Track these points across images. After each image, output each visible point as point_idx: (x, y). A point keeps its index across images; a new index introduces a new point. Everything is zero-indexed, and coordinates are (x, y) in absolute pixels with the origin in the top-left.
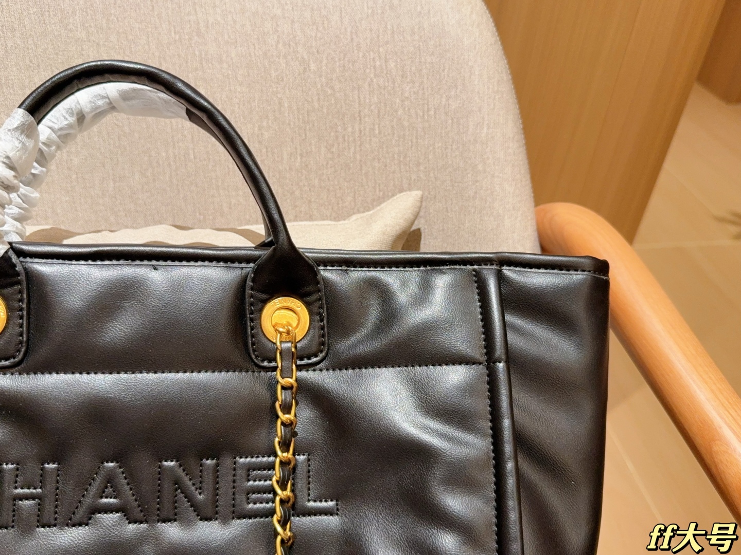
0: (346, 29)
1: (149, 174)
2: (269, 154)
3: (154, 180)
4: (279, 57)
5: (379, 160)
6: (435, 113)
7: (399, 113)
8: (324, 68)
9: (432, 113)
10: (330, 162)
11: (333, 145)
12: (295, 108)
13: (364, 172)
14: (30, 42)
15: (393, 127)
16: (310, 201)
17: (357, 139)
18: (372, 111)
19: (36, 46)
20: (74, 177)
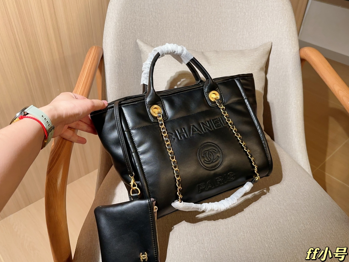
0: (255, 5)
1: (206, 39)
2: (234, 35)
3: (207, 41)
4: (239, 12)
5: (261, 36)
6: (276, 25)
7: (267, 25)
8: (249, 14)
9: (275, 25)
10: (249, 37)
11: (250, 33)
12: (241, 24)
13: (257, 39)
14: (184, 7)
15: (265, 28)
16: (243, 47)
17: (256, 31)
18: (260, 24)
19: (185, 8)
20: (190, 39)
